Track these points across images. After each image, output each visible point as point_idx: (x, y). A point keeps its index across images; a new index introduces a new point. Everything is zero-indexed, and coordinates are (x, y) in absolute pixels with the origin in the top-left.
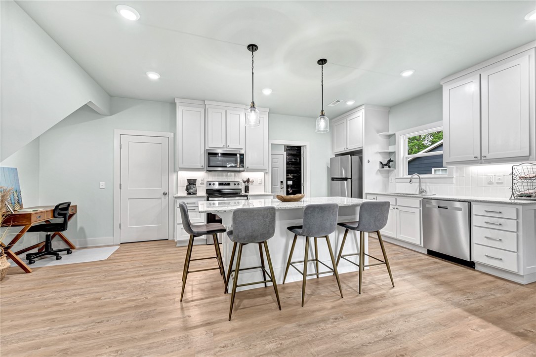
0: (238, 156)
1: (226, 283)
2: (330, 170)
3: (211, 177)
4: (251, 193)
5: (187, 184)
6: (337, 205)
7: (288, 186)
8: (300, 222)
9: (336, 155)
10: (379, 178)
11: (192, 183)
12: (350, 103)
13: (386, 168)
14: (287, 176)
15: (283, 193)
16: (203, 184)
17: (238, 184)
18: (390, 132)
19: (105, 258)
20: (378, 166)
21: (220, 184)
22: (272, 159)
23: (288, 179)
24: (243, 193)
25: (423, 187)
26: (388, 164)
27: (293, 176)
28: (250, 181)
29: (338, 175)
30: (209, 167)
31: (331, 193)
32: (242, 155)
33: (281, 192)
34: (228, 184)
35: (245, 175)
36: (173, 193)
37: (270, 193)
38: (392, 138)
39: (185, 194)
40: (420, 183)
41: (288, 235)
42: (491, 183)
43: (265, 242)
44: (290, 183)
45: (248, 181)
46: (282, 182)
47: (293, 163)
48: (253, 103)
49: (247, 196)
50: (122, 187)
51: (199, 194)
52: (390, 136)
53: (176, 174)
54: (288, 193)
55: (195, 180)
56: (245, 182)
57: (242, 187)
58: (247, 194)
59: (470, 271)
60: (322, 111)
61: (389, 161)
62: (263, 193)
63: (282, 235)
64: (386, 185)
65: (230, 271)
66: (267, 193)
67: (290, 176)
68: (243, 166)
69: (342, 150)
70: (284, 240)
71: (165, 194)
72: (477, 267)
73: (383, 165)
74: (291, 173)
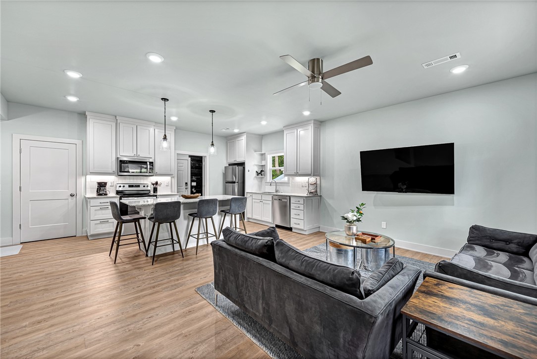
0: (148, 163)
1: (147, 251)
2: (225, 175)
3: (121, 181)
4: (158, 193)
5: (96, 186)
6: (217, 200)
7: (192, 187)
8: (195, 211)
9: (230, 165)
10: (256, 182)
11: (102, 186)
12: (236, 131)
13: (260, 176)
14: (191, 178)
15: (188, 193)
16: (113, 186)
17: (147, 186)
18: (263, 153)
19: (18, 253)
20: (255, 174)
21: (130, 186)
22: (178, 163)
23: (192, 181)
24: (152, 193)
25: (278, 189)
26: (261, 173)
27: (197, 179)
28: (158, 183)
29: (230, 180)
30: (120, 172)
31: (225, 193)
32: (151, 163)
33: (185, 191)
34: (139, 186)
35: (154, 179)
36: (81, 194)
37: (176, 193)
38: (264, 156)
39: (95, 195)
40: (276, 185)
41: (189, 219)
42: (303, 187)
43: (174, 222)
44: (194, 184)
45: (157, 183)
46: (186, 183)
47: (196, 168)
48: (165, 135)
49: (156, 196)
50: (22, 189)
51: (109, 195)
52: (262, 155)
53: (85, 177)
54: (192, 193)
55: (106, 184)
56: (153, 184)
57: (151, 188)
58: (155, 194)
59: (289, 232)
60: (212, 142)
61: (262, 171)
62: (170, 193)
63: (185, 219)
64: (260, 187)
65: (150, 242)
66: (173, 193)
67: (194, 178)
68: (152, 172)
69: (232, 161)
70: (186, 222)
71: (72, 195)
72: (293, 230)
73: (258, 174)
74: (195, 176)
